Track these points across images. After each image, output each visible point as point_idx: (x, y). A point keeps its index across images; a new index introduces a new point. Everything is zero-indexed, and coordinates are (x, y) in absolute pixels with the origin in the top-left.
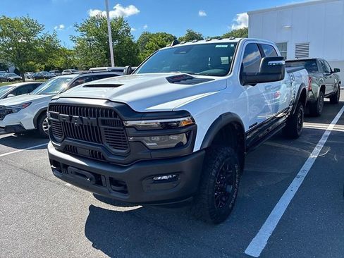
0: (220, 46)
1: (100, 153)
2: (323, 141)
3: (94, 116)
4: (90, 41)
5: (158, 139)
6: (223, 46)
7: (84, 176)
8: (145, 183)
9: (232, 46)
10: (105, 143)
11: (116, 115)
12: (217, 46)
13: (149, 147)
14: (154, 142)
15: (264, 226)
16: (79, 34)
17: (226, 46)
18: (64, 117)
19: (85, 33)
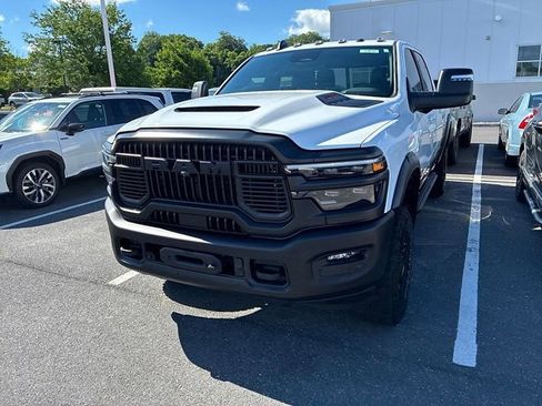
0: (367, 51)
1: (229, 221)
2: (476, 198)
3: (224, 159)
4: (59, 42)
5: (334, 193)
6: (372, 51)
7: (199, 262)
8: (317, 264)
9: (386, 51)
10: (242, 204)
11: (270, 155)
12: (362, 51)
13: (323, 207)
14: (332, 198)
15: (460, 323)
16: (38, 31)
17: (377, 51)
18: (157, 162)
19: (48, 29)
